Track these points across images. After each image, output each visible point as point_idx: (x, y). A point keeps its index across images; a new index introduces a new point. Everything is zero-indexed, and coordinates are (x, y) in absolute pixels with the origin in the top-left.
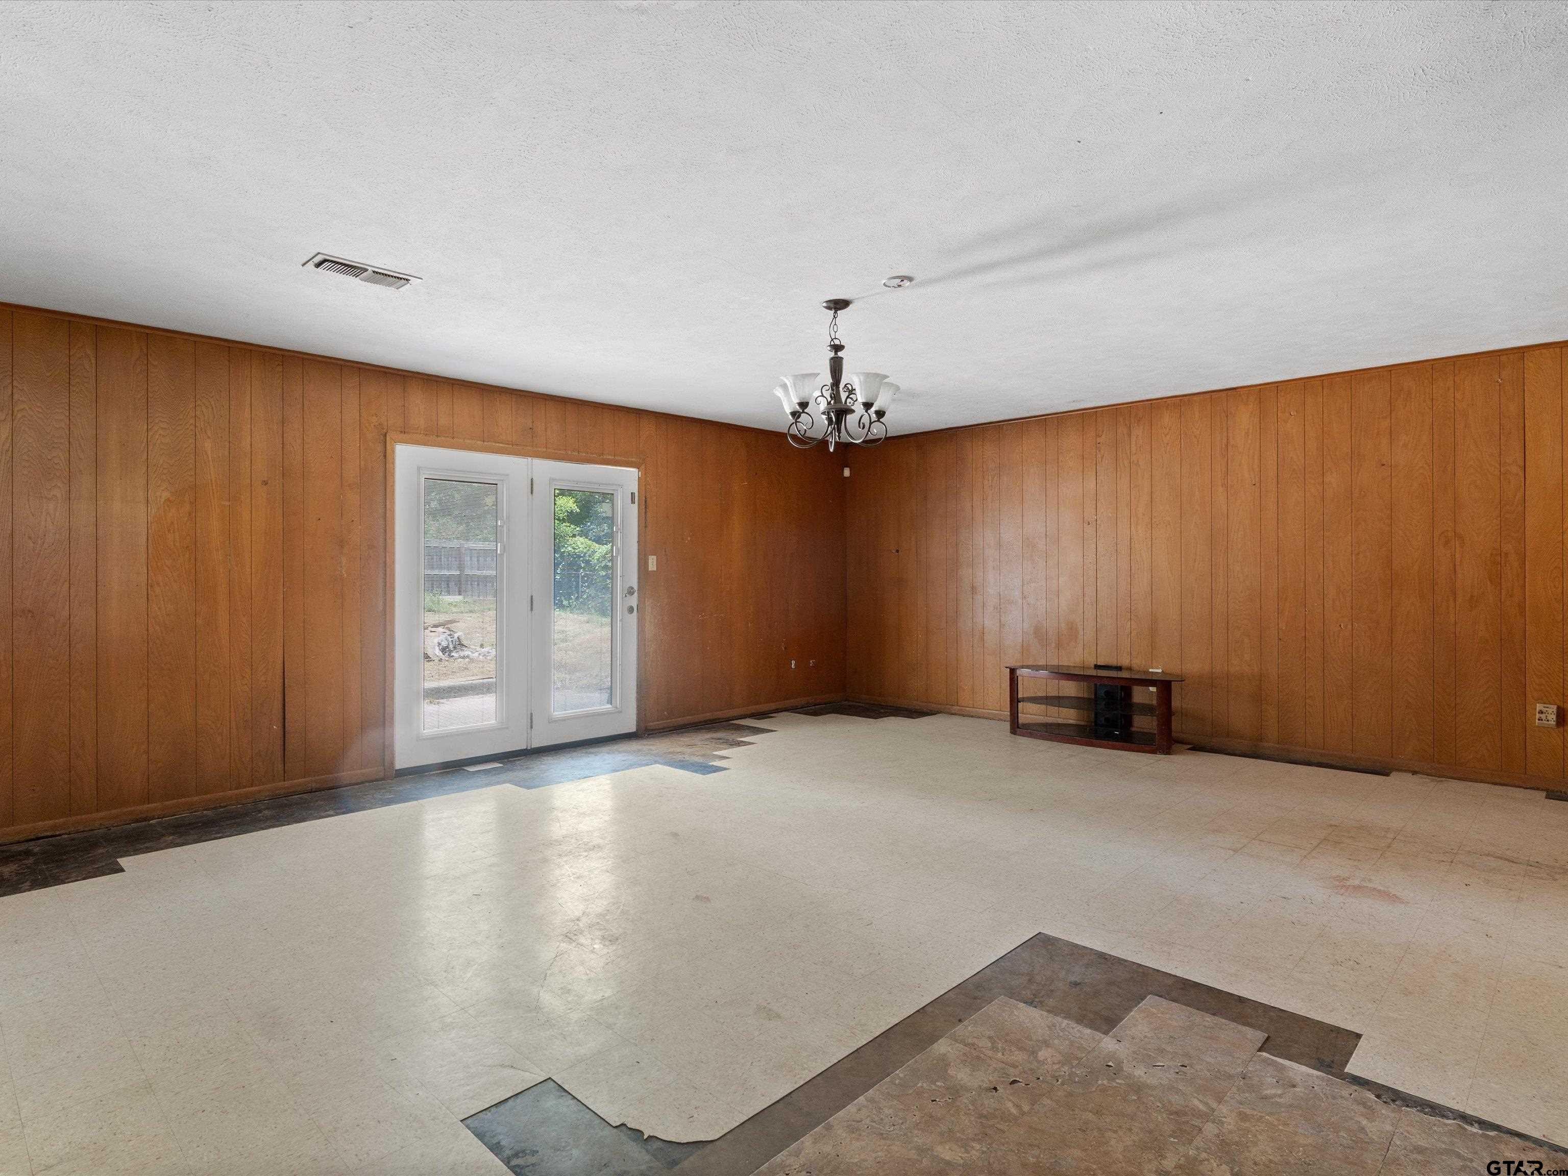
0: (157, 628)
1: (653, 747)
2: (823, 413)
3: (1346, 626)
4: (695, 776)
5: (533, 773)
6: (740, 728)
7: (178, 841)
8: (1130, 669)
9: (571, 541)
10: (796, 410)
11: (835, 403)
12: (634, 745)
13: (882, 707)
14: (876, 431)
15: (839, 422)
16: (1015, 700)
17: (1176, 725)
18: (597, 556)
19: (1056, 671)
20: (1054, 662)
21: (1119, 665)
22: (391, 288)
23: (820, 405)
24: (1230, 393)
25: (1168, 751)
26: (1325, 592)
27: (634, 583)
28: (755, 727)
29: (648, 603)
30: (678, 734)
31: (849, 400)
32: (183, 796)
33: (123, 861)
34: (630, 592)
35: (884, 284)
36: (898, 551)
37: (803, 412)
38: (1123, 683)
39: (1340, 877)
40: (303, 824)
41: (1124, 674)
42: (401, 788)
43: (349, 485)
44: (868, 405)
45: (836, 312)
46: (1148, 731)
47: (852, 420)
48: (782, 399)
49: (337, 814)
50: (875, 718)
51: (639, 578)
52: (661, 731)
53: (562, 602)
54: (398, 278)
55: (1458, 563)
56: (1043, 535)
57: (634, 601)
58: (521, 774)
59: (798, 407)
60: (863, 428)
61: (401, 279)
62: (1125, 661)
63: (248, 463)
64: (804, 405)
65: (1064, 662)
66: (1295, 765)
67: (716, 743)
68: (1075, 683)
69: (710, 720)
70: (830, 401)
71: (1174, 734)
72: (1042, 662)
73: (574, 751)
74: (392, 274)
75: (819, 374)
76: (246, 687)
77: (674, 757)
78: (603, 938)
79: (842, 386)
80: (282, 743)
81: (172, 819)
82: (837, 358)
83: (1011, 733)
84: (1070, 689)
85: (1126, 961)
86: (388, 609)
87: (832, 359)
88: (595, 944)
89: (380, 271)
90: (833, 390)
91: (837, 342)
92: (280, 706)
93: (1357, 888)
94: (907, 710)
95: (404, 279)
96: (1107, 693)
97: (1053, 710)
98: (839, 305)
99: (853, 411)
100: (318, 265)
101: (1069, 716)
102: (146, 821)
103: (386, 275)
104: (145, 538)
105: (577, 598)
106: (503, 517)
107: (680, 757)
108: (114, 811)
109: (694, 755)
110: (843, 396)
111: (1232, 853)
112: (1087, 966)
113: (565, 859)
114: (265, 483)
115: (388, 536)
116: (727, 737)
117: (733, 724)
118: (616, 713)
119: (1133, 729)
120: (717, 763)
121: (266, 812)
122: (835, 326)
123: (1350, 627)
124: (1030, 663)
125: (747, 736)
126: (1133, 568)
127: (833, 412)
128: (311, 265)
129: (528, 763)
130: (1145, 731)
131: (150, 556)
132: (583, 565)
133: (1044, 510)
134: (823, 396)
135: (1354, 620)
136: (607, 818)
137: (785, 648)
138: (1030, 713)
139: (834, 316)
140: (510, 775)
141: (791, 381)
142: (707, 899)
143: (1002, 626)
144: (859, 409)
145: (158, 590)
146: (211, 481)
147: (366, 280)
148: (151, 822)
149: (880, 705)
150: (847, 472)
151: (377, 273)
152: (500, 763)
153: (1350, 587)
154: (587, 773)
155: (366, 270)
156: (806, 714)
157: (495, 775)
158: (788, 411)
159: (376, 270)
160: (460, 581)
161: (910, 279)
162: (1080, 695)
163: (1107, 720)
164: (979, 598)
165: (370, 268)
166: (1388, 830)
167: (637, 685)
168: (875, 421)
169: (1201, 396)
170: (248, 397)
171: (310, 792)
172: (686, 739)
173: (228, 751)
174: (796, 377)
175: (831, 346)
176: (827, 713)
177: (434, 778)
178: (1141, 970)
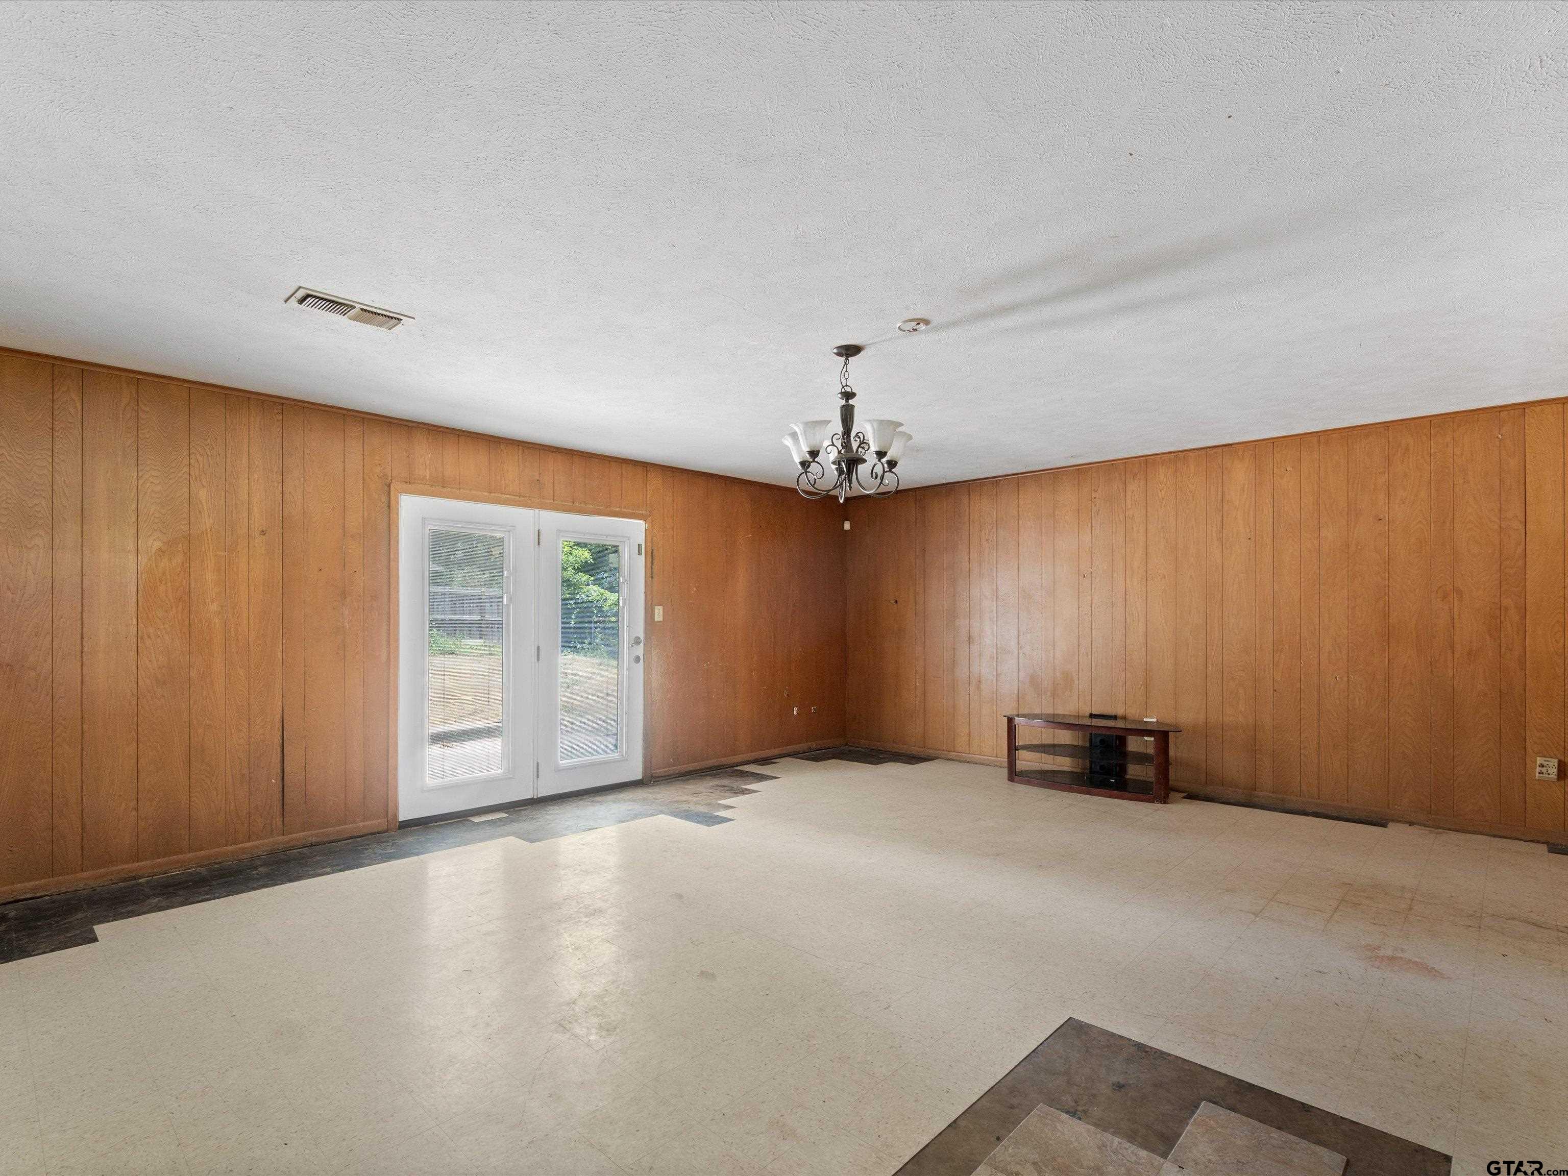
0: (148, 681)
1: (658, 796)
2: (834, 463)
3: (1341, 678)
4: (700, 828)
5: (538, 824)
6: (743, 775)
7: (164, 904)
8: (1124, 718)
9: (585, 589)
10: (805, 459)
11: (846, 452)
12: (640, 793)
13: (881, 752)
14: (887, 482)
15: (849, 473)
16: (1013, 748)
17: (1172, 775)
18: (609, 603)
19: (1052, 720)
20: (1049, 711)
21: (1114, 714)
22: (382, 329)
23: (830, 455)
24: (1226, 449)
25: (1165, 800)
26: (1321, 645)
27: (641, 634)
28: (759, 774)
29: (654, 652)
30: (684, 781)
31: (860, 450)
32: (175, 854)
33: (99, 929)
34: (637, 641)
35: (899, 328)
36: (896, 602)
37: (814, 461)
38: (1120, 733)
39: (1370, 946)
40: (296, 884)
41: (1120, 724)
42: (403, 842)
43: (352, 536)
44: (881, 454)
45: (847, 359)
46: (1141, 778)
47: (863, 470)
48: (791, 448)
49: (334, 872)
50: (875, 764)
51: (645, 628)
52: (667, 778)
53: (576, 646)
54: (389, 317)
55: (1456, 617)
56: (1040, 587)
57: (640, 651)
58: (524, 826)
59: (808, 456)
60: (876, 478)
61: (392, 318)
62: (1120, 711)
63: (245, 514)
64: (814, 454)
65: (1060, 711)
66: (1292, 815)
67: (721, 791)
68: (1070, 732)
69: (715, 766)
70: (841, 450)
71: (1171, 783)
72: (1037, 711)
73: (581, 800)
74: (382, 312)
75: (830, 421)
76: (242, 740)
77: (680, 806)
78: (600, 1027)
79: (853, 434)
80: (281, 798)
81: (162, 878)
82: (848, 405)
83: (1009, 780)
84: (1065, 737)
85: (1169, 1055)
86: (392, 659)
87: (843, 406)
88: (591, 1034)
89: (368, 308)
90: (843, 438)
91: (848, 389)
92: (279, 760)
93: (1392, 959)
94: (904, 755)
95: (395, 318)
96: (1102, 741)
97: (1048, 758)
98: (850, 351)
99: (864, 461)
100: (301, 301)
101: (1064, 763)
102: (135, 880)
103: (375, 313)
104: (134, 589)
105: (590, 643)
106: (510, 567)
107: (685, 807)
108: (102, 871)
109: (699, 804)
110: (855, 445)
111: (1252, 916)
112: (1129, 1061)
113: (564, 925)
114: (264, 533)
115: (392, 587)
116: (731, 785)
117: (737, 770)
118: (623, 760)
119: (1127, 777)
120: (722, 813)
121: (261, 869)
122: (846, 373)
123: (1345, 679)
124: (1026, 712)
125: (751, 783)
126: (1128, 620)
127: (844, 461)
128: (293, 302)
129: (534, 813)
130: (1139, 778)
131: (141, 608)
132: (595, 612)
133: (1040, 562)
134: (833, 445)
135: (1350, 673)
136: (610, 877)
137: (788, 695)
138: (1027, 761)
139: (845, 363)
140: (516, 827)
141: (802, 429)
142: (713, 976)
143: (998, 675)
144: (871, 458)
145: (148, 642)
146: (206, 530)
147: (355, 318)
148: (140, 880)
149: (879, 750)
150: (847, 526)
151: (366, 311)
152: (506, 813)
153: (1346, 640)
154: (592, 824)
155: (354, 307)
156: (807, 759)
157: (499, 826)
158: (797, 460)
159: (365, 308)
160: (480, 626)
161: (927, 322)
162: (1075, 743)
163: (1102, 767)
164: (975, 648)
165: (357, 306)
166: (1403, 889)
167: (643, 733)
168: (887, 472)
169: (1196, 453)
170: (246, 446)
171: (310, 846)
172: (692, 787)
173: (223, 806)
174: (807, 424)
175: (841, 393)
176: (829, 759)
177: (437, 829)
178: (1187, 1067)
